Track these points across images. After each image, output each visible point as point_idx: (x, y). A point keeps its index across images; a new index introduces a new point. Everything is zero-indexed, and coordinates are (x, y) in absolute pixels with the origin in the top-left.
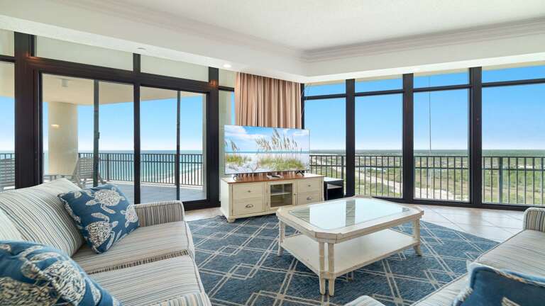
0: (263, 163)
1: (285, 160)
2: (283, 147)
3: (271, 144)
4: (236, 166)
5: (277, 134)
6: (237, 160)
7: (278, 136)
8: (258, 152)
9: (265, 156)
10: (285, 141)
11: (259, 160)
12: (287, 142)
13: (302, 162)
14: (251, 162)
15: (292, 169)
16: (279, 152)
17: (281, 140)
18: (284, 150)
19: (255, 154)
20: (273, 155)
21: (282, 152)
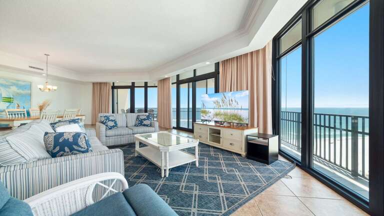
0: (217, 115)
1: (229, 114)
2: (228, 105)
3: (221, 104)
4: (204, 115)
5: (225, 97)
6: (204, 112)
7: (225, 98)
8: (214, 108)
9: (218, 111)
10: (229, 100)
11: (215, 113)
12: (231, 102)
13: (242, 117)
14: (211, 114)
15: (234, 121)
16: (225, 109)
17: (227, 101)
18: (229, 107)
19: (212, 110)
20: (222, 111)
21: (228, 109)
